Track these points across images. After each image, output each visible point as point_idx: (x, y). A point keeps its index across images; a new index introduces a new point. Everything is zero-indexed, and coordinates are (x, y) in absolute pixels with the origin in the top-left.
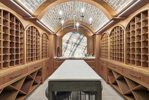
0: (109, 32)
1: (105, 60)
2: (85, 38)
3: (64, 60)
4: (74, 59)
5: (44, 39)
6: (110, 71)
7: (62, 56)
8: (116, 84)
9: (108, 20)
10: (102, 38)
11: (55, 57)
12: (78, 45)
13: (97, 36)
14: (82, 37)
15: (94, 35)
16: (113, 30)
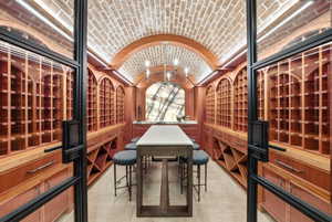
0: (216, 84)
1: (211, 125)
2: (182, 92)
3: (148, 126)
4: (165, 124)
5: (119, 94)
6: (217, 141)
7: (144, 119)
8: (222, 159)
9: (210, 71)
10: (207, 93)
11: (135, 122)
12: (171, 102)
13: (200, 89)
14: (176, 89)
15: (196, 87)
16: (220, 83)
